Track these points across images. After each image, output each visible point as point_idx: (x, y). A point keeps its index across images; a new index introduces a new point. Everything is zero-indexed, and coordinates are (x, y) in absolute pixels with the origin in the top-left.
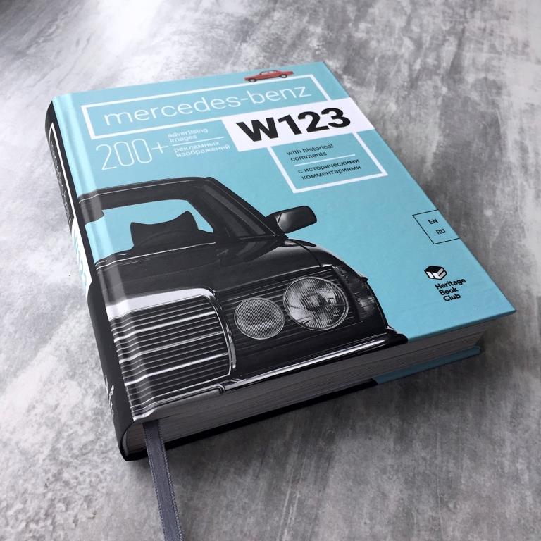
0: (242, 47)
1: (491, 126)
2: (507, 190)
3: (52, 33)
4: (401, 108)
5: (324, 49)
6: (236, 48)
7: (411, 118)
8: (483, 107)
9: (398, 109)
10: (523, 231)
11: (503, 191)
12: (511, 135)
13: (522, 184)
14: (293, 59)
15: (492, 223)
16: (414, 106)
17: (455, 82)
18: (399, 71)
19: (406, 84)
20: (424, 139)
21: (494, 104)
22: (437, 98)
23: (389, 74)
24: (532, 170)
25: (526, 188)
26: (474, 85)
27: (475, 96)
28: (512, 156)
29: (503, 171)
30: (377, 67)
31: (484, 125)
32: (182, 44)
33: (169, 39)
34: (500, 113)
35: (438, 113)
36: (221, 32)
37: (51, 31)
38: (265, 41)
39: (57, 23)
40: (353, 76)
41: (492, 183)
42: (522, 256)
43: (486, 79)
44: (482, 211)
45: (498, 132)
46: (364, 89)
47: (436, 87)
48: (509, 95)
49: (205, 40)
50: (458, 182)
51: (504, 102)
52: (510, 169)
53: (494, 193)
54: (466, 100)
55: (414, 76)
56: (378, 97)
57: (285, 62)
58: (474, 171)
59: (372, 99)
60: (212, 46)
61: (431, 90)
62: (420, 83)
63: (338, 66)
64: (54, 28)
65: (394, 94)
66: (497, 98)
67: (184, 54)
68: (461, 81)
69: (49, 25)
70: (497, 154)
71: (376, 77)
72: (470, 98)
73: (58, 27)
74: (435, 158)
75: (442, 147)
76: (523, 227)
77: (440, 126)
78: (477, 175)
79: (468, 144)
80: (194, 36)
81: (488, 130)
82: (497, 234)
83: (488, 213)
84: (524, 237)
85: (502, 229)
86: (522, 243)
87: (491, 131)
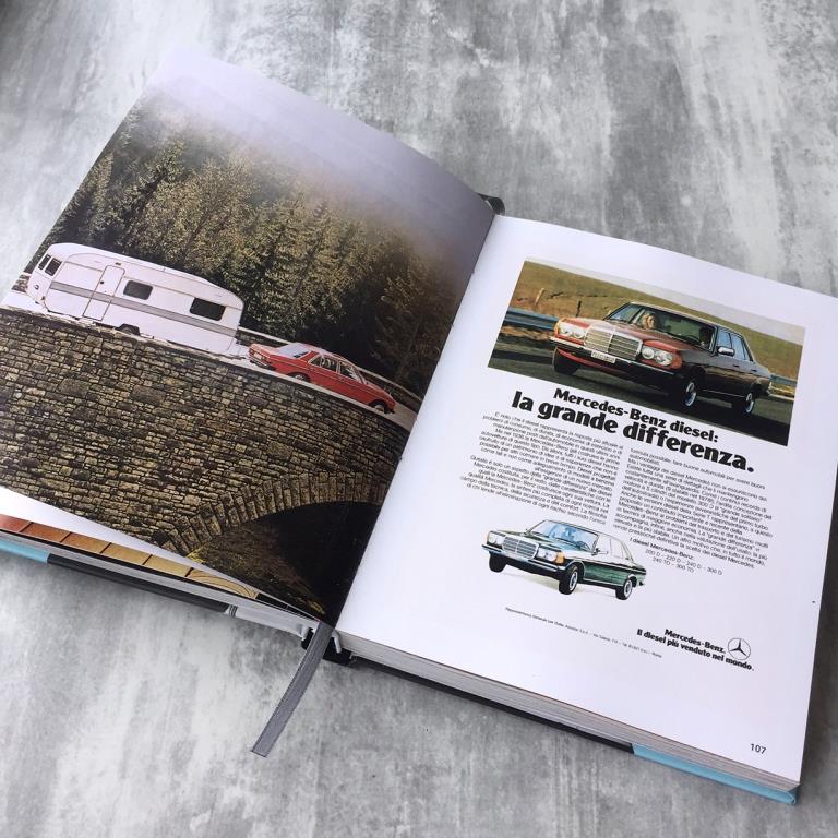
0: (339, 37)
1: (669, 81)
2: (703, 165)
3: (94, 75)
4: (557, 80)
5: (442, 14)
6: (331, 40)
7: (572, 93)
8: (655, 56)
9: (553, 83)
10: (729, 213)
11: (698, 168)
12: (696, 89)
13: (718, 152)
14: (406, 40)
15: (693, 213)
16: (572, 75)
17: (615, 25)
18: (542, 25)
19: (555, 43)
20: (593, 118)
21: (668, 48)
22: (598, 55)
23: (531, 33)
24: (727, 131)
25: (724, 157)
26: (639, 25)
27: (642, 41)
28: (702, 118)
29: (693, 141)
30: (514, 26)
31: (661, 82)
32: (261, 51)
33: (243, 47)
34: (677, 58)
35: (603, 77)
36: (304, 20)
37: (90, 70)
38: (365, 20)
39: (92, 56)
40: (488, 47)
41: (684, 160)
42: (732, 246)
43: (651, 11)
44: (678, 201)
45: (679, 88)
46: (505, 64)
47: (593, 39)
48: (684, 29)
49: (288, 37)
50: (645, 169)
51: (679, 40)
52: (701, 136)
53: (688, 173)
54: (634, 50)
55: (563, 29)
56: (525, 71)
57: (399, 46)
58: (662, 148)
59: (519, 77)
60: (301, 44)
61: (588, 45)
62: (571, 38)
63: (465, 36)
64: (92, 66)
65: (544, 62)
66: (670, 37)
67: (270, 65)
68: (621, 22)
69: (85, 62)
70: (683, 119)
71: (516, 42)
72: (637, 47)
73: (97, 64)
74: (612, 142)
75: (617, 125)
76: (727, 211)
77: (609, 96)
78: (665, 154)
79: (646, 114)
80: (272, 34)
81: (667, 88)
82: (700, 227)
83: (686, 201)
84: (731, 221)
85: (705, 218)
86: (730, 231)
87: (671, 87)
